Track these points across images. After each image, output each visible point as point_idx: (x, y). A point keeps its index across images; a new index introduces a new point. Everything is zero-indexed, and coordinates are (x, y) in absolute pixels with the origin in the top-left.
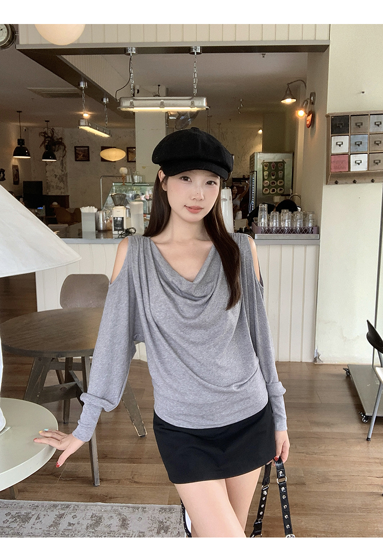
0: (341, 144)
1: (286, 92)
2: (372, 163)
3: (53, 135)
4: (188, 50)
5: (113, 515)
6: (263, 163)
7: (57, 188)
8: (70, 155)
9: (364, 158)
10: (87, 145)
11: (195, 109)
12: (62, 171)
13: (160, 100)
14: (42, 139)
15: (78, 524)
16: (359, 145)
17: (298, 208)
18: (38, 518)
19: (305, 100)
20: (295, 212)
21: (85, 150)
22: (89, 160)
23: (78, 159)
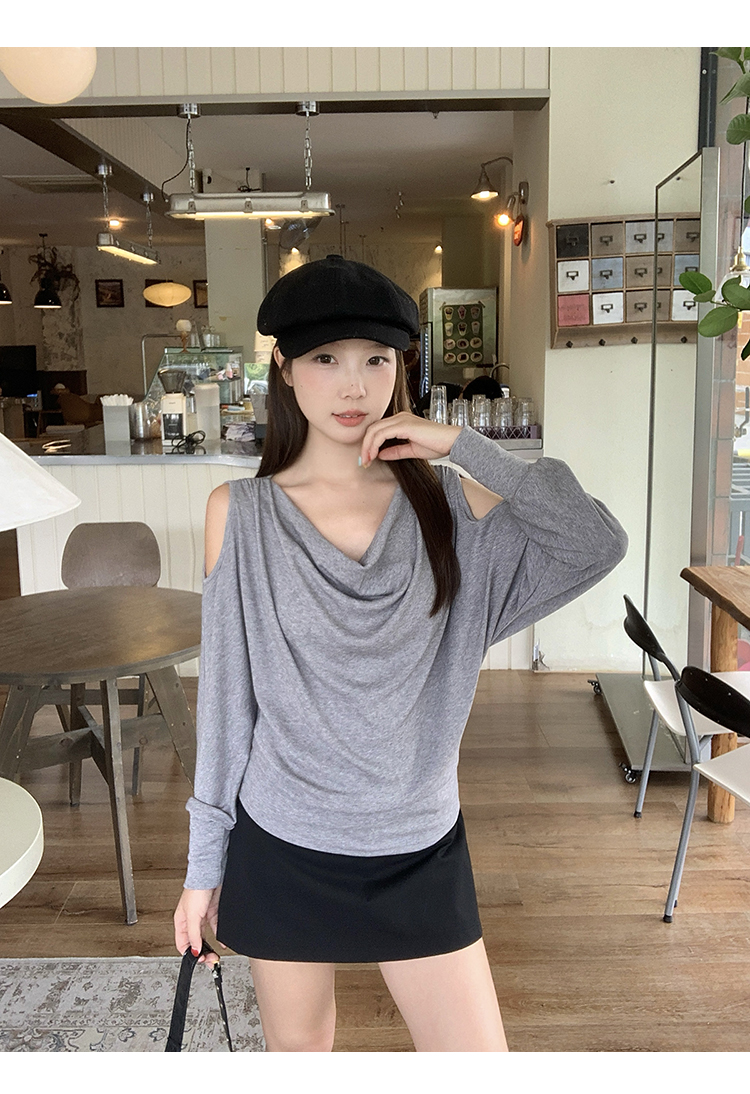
0: (576, 275)
1: (480, 180)
2: (631, 309)
3: (54, 260)
4: (294, 108)
5: (161, 979)
6: (444, 307)
7: (63, 358)
8: (88, 296)
9: (617, 299)
10: (120, 278)
11: (310, 215)
12: (73, 326)
13: (245, 198)
14: (35, 267)
15: (95, 999)
16: (607, 277)
17: (503, 389)
19: (510, 197)
21: (115, 286)
22: (123, 306)
23: (102, 304)
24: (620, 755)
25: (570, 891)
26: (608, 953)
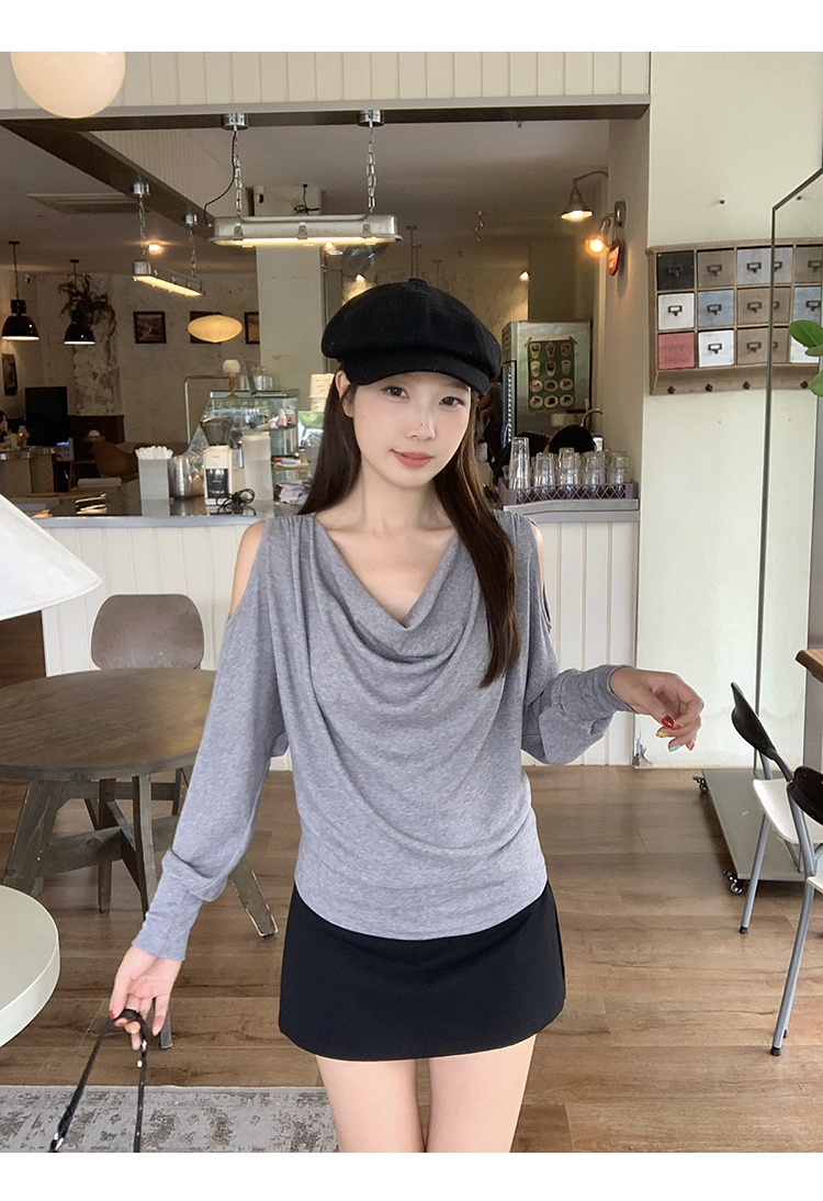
0: (678, 311)
1: (571, 197)
2: (743, 348)
3: (87, 290)
4: (355, 118)
5: (197, 1113)
6: (529, 344)
7: (97, 401)
8: (125, 331)
9: (726, 338)
10: (161, 310)
11: (373, 241)
12: (108, 365)
13: (298, 222)
14: (66, 298)
15: (123, 1134)
16: (715, 312)
17: (595, 440)
18: (37, 1124)
19: (605, 218)
20: (587, 454)
21: (157, 319)
22: (164, 341)
23: (141, 339)
24: (726, 863)
25: (666, 1017)
26: (706, 1091)
